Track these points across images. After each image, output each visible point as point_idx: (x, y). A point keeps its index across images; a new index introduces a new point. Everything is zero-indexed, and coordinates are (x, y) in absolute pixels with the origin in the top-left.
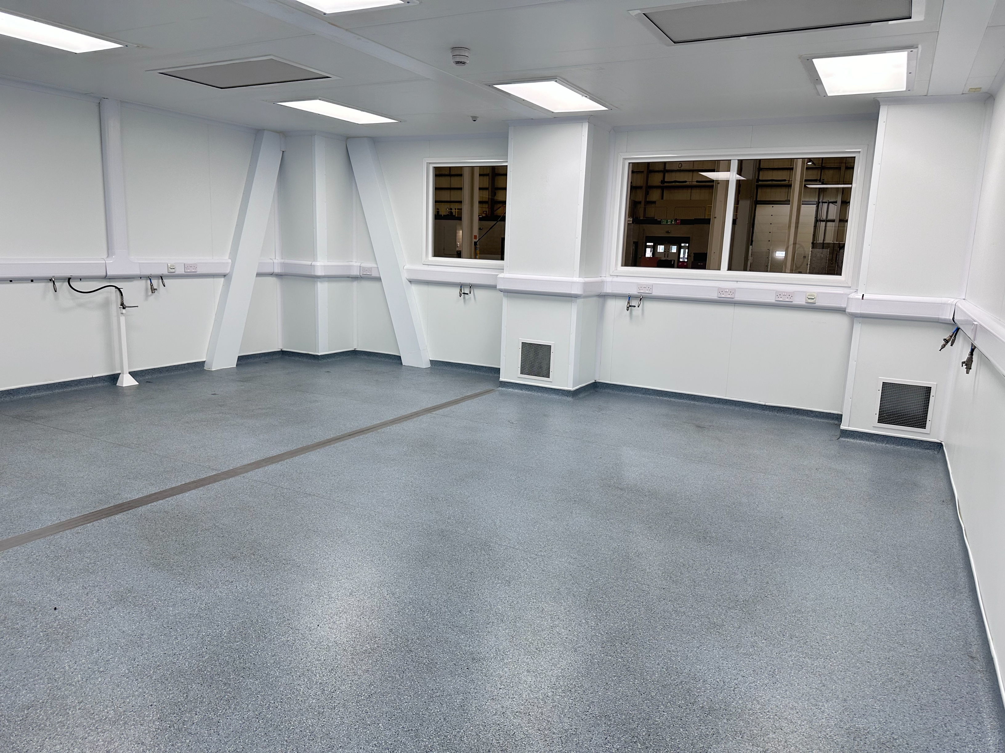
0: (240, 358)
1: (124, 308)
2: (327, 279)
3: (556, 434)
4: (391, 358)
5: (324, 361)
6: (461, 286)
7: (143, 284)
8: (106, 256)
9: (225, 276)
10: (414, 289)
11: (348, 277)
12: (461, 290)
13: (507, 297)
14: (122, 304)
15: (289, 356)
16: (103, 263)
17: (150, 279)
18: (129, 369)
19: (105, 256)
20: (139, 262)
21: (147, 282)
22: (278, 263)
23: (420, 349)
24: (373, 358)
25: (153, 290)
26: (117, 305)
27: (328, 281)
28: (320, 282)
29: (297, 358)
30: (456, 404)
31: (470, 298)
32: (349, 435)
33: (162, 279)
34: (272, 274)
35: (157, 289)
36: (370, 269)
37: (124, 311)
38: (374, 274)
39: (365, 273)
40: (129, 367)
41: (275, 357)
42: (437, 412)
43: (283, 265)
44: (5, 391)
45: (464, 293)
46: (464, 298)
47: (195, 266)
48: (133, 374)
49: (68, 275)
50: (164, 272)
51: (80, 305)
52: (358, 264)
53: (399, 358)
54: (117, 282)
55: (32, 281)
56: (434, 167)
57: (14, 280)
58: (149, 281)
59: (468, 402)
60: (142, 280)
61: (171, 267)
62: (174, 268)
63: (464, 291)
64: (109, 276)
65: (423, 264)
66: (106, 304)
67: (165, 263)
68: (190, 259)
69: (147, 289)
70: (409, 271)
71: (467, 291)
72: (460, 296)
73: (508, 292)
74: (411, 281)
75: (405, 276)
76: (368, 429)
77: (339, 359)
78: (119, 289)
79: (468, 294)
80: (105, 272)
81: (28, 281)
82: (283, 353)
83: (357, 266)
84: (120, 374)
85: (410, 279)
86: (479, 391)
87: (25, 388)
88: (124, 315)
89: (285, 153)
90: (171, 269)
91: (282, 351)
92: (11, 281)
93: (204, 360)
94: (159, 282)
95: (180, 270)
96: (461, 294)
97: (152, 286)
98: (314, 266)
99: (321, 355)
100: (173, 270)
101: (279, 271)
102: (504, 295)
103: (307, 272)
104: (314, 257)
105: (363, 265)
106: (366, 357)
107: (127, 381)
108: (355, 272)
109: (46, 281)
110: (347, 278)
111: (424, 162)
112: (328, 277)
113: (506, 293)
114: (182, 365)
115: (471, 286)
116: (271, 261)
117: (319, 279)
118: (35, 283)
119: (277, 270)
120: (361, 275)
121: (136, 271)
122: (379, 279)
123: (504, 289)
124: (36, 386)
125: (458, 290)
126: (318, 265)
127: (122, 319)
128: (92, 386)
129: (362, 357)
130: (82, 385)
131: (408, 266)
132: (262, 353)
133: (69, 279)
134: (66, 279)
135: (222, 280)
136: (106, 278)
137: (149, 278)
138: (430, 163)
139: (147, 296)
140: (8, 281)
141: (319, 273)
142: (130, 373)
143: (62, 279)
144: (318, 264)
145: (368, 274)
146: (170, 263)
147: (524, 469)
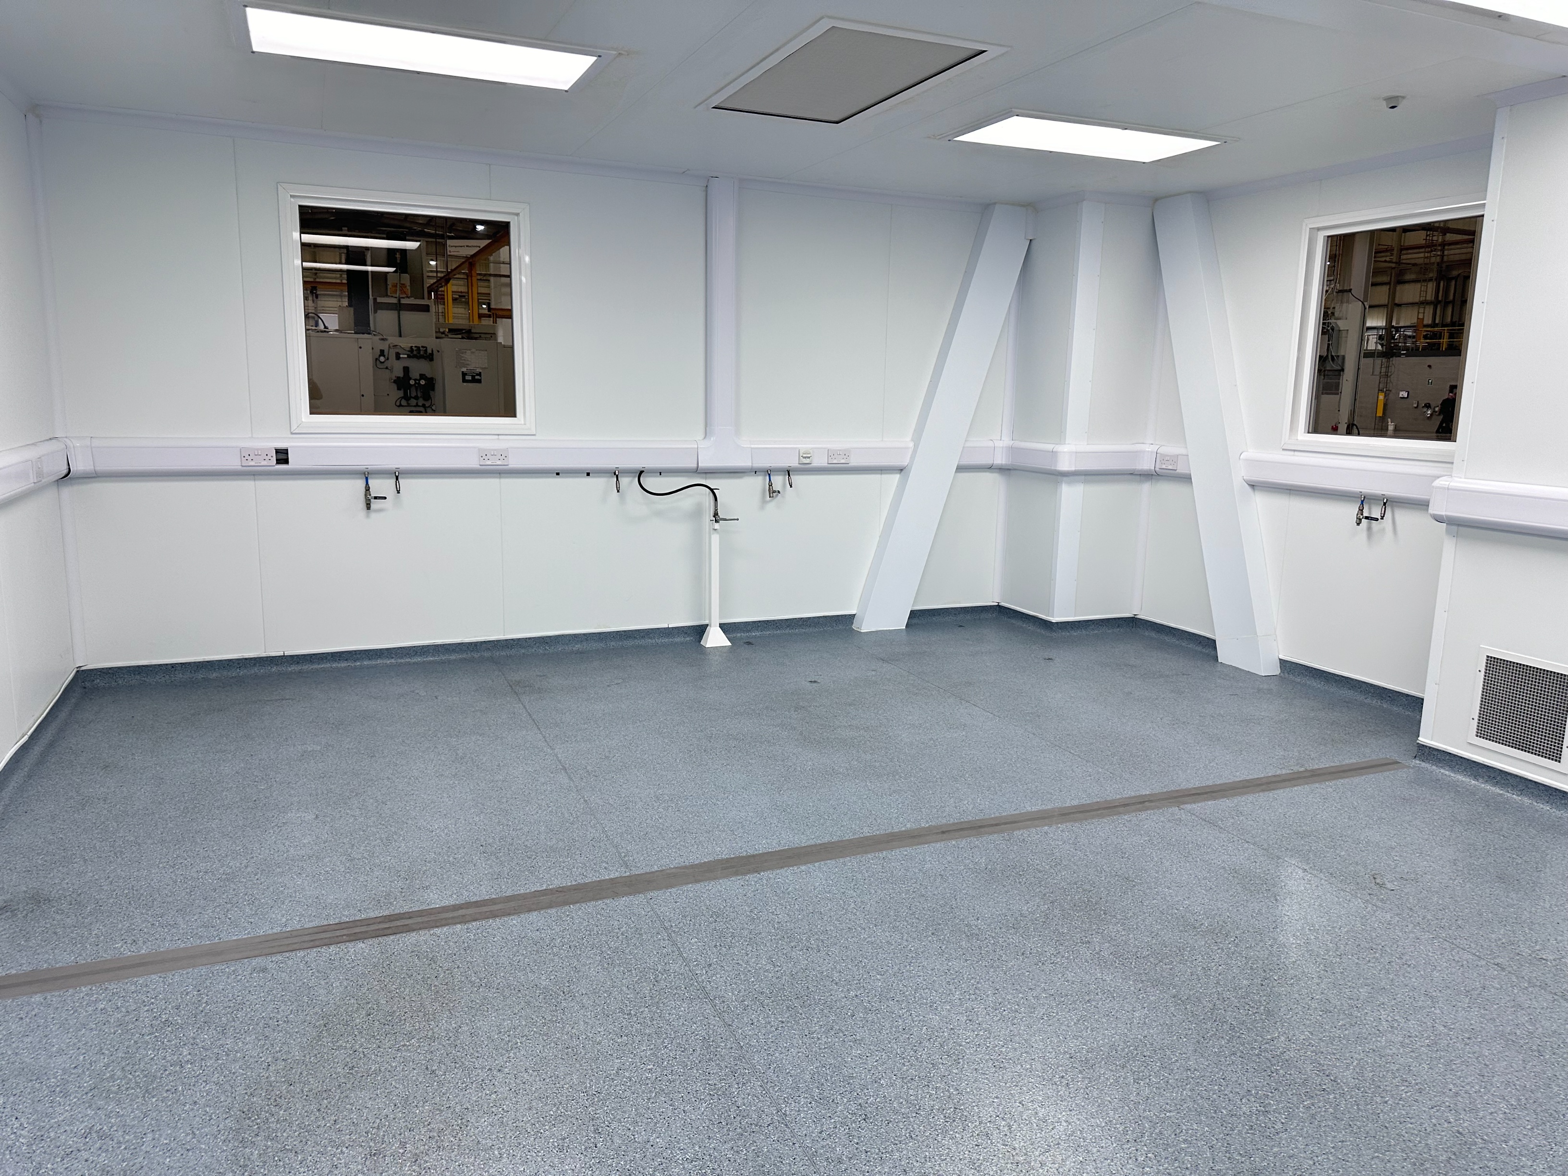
0: (914, 614)
1: (717, 521)
2: (1083, 477)
3: (1497, 961)
4: (1200, 643)
5: (1063, 633)
6: (1362, 502)
7: (758, 483)
8: (703, 436)
9: (901, 470)
10: (1261, 501)
11: (1131, 474)
12: (1361, 510)
13: (1456, 536)
14: (716, 514)
15: (1009, 618)
16: (694, 448)
17: (769, 475)
18: (720, 618)
19: (700, 436)
20: (752, 446)
21: (765, 480)
22: (1003, 447)
23: (1256, 634)
24: (1166, 638)
25: (773, 492)
26: (710, 516)
27: (1085, 482)
28: (1069, 483)
29: (1019, 623)
30: (1263, 791)
31: (1384, 529)
32: (943, 832)
33: (789, 475)
34: (990, 468)
35: (779, 492)
36: (1175, 458)
37: (717, 526)
38: (1181, 469)
39: (1164, 467)
40: (720, 617)
41: (984, 615)
42: (1196, 807)
43: (1012, 450)
44: (539, 638)
45: (1367, 518)
46: (1369, 528)
47: (846, 453)
48: (726, 628)
49: (639, 465)
50: (793, 462)
51: (659, 514)
52: (1154, 448)
53: (1211, 644)
54: (710, 478)
55: (588, 474)
56: (1328, 237)
57: (562, 473)
58: (768, 477)
59: (1299, 791)
60: (758, 475)
61: (804, 456)
62: (809, 457)
63: (1370, 513)
64: (702, 469)
65: (1283, 450)
66: (696, 514)
67: (824, 448)
68: (839, 442)
69: (764, 491)
70: (1253, 463)
71: (1376, 514)
72: (1358, 524)
73: (1459, 525)
74: (1253, 486)
75: (1241, 474)
76: (996, 825)
77: (1096, 632)
78: (712, 490)
79: (1377, 520)
80: (696, 463)
81: (582, 475)
82: (1000, 610)
83: (1152, 452)
84: (707, 625)
85: (1254, 481)
86: (1353, 761)
87: (567, 635)
88: (718, 533)
89: (1033, 242)
90: (805, 458)
91: (998, 606)
92: (558, 474)
93: (853, 612)
94: (785, 480)
95: (819, 461)
96: (1360, 520)
97: (770, 485)
98: (1056, 452)
99: (1057, 623)
100: (807, 461)
101: (1004, 463)
102: (1448, 532)
103: (1046, 465)
104: (1060, 435)
105: (1162, 450)
106: (1153, 634)
107: (715, 639)
108: (1147, 465)
109: (608, 475)
110: (1130, 477)
111: (1304, 227)
112: (1085, 475)
113: (1455, 528)
114: (814, 618)
115: (1386, 502)
116: (991, 444)
117: (1065, 478)
118: (592, 477)
119: (1000, 460)
120: (1157, 469)
121: (744, 462)
122: (1186, 479)
123: (1446, 516)
124: (584, 634)
125: (1352, 510)
126: (1064, 452)
127: (715, 538)
128: (666, 640)
129: (1147, 634)
130: (651, 638)
131: (1251, 453)
132: (961, 608)
133: (642, 472)
134: (636, 473)
135: (897, 477)
136: (697, 471)
137: (768, 473)
138: (1319, 229)
139: (764, 502)
140: (553, 473)
141: (1064, 465)
142: (722, 626)
143: (628, 472)
144: (1065, 450)
145: (1170, 467)
146: (804, 447)
147: (1305, 1082)
